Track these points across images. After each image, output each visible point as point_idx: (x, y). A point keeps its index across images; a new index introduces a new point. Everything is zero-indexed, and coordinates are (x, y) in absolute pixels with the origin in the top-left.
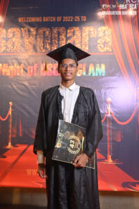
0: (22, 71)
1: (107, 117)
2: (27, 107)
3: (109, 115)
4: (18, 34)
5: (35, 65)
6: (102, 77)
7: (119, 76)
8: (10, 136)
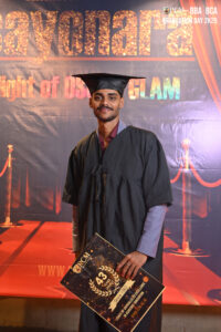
0: (31, 88)
1: (182, 174)
2: (39, 154)
3: (187, 170)
4: (25, 24)
5: (54, 78)
6: (175, 101)
7: (206, 100)
8: (9, 206)
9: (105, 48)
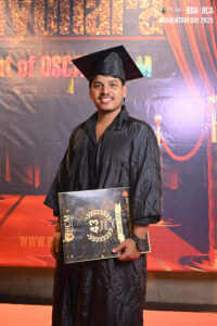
5: (31, 58)
6: (147, 78)
9: (79, 27)
